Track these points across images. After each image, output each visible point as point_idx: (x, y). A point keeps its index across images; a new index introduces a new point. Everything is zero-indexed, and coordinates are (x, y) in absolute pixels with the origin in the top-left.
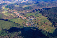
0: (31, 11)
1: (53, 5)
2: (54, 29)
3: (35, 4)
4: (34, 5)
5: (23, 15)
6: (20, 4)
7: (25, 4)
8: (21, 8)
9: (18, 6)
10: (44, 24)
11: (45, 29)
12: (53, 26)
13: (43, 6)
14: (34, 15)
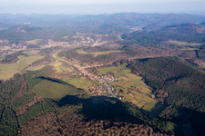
0: (111, 63)
1: (157, 52)
2: (155, 102)
3: (119, 49)
4: (116, 51)
5: (93, 71)
6: (89, 48)
7: (99, 48)
8: (90, 56)
9: (84, 53)
10: (134, 92)
11: (134, 102)
12: (153, 96)
13: (135, 54)
14: (115, 72)
